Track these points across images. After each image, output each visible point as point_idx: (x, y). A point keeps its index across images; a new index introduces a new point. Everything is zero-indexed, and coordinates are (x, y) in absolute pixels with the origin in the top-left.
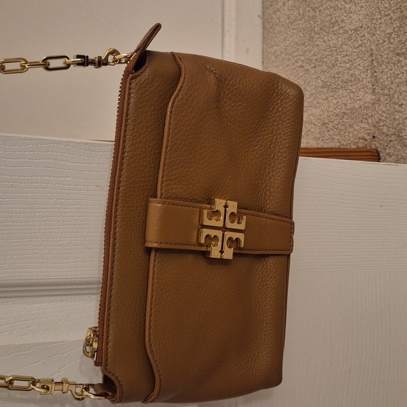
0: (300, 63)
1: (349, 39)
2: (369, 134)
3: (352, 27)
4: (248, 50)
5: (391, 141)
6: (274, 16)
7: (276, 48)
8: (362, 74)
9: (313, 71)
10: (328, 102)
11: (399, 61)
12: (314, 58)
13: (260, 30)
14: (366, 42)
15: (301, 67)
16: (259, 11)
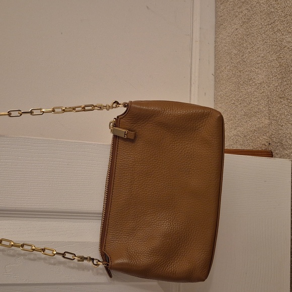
0: (233, 102)
1: (258, 89)
2: (267, 142)
3: (259, 82)
4: (205, 94)
5: (277, 146)
6: (220, 74)
7: (221, 92)
8: (264, 108)
9: (239, 106)
10: (247, 124)
11: (281, 102)
12: (240, 99)
13: (213, 83)
14: (265, 90)
15: (234, 103)
16: (213, 72)
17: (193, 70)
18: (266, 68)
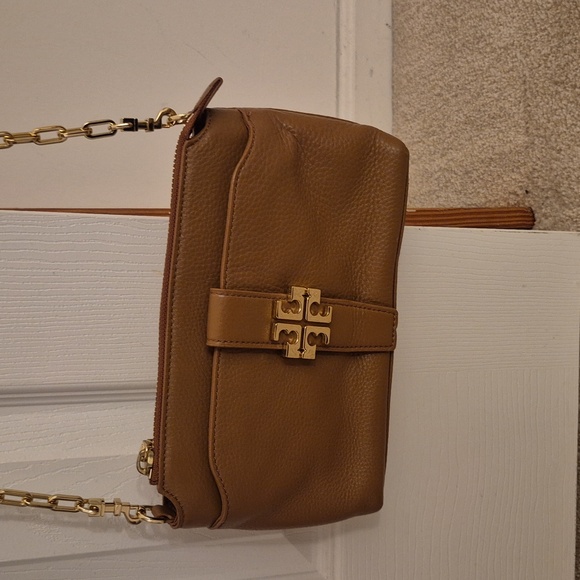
0: (438, 90)
1: (498, 60)
2: (521, 188)
3: (502, 45)
4: (372, 71)
5: (547, 198)
6: (405, 25)
7: (408, 68)
8: (513, 108)
9: (453, 101)
10: (472, 144)
11: (557, 92)
12: (455, 84)
13: (388, 44)
14: (517, 64)
15: (439, 95)
16: (387, 17)
17: (343, 17)
18: (520, 10)
